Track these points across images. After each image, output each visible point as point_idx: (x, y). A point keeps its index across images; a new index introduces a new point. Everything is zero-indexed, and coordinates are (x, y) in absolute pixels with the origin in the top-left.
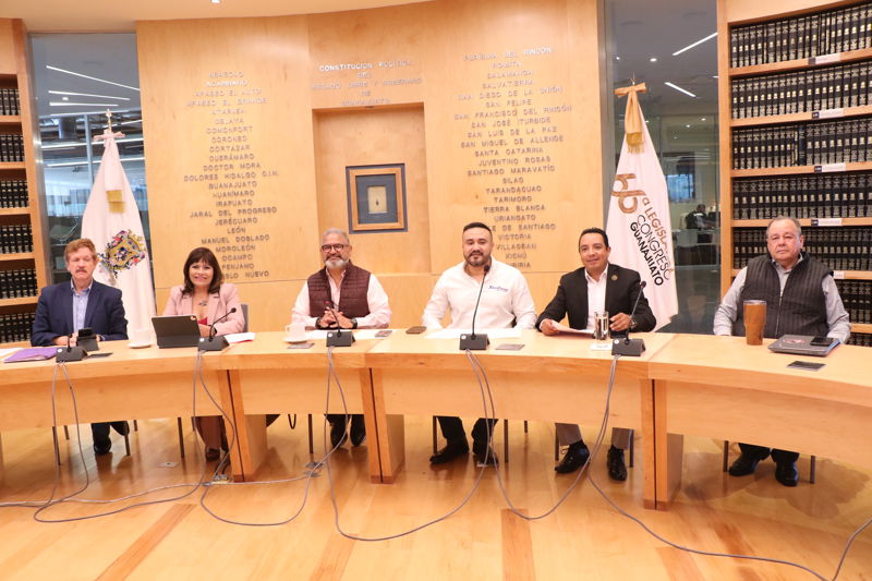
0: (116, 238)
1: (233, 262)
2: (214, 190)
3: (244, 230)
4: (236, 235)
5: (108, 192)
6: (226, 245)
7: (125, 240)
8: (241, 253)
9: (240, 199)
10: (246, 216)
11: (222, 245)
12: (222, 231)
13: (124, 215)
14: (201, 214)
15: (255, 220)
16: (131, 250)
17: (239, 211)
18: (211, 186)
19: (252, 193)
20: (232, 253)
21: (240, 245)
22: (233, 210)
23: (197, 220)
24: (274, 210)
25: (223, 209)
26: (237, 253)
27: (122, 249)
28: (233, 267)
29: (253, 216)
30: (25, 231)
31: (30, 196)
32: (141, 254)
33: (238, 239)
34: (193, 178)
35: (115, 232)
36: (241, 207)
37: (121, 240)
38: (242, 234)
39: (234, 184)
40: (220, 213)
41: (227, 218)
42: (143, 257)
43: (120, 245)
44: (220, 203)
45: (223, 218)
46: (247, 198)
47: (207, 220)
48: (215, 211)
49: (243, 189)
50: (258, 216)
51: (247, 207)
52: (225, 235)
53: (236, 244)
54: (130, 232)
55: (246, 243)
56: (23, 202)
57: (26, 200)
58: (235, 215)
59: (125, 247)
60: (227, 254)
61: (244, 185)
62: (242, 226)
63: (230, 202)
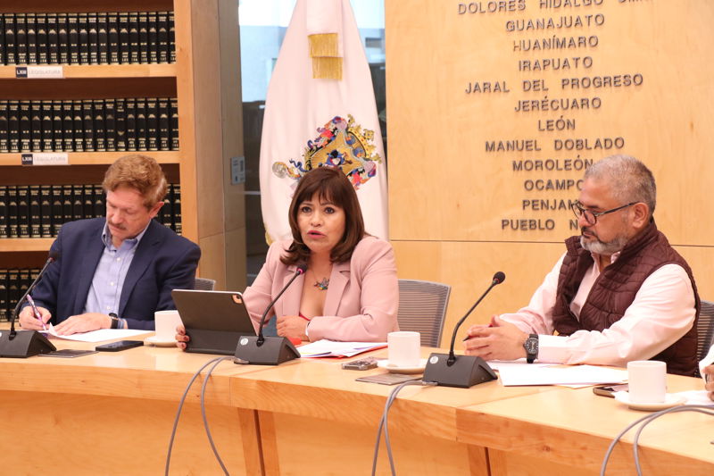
0: (324, 131)
1: (545, 195)
2: (516, 37)
3: (571, 125)
4: (556, 135)
5: (311, 36)
6: (533, 156)
7: (341, 135)
8: (562, 176)
9: (568, 54)
10: (578, 94)
11: (525, 156)
12: (527, 127)
13: (342, 84)
14: (486, 86)
15: (597, 103)
16: (351, 157)
17: (564, 83)
18: (510, 26)
19: (593, 42)
20: (544, 175)
21: (563, 156)
22: (552, 79)
23: (479, 100)
24: (635, 80)
25: (531, 76)
26: (556, 176)
27: (335, 154)
28: (545, 205)
29: (591, 93)
30: (163, 111)
31: (178, 43)
32: (368, 166)
33: (558, 145)
34: (476, 9)
35: (324, 120)
36: (570, 74)
37: (332, 135)
38: (567, 135)
39: (556, 21)
40: (527, 86)
41: (539, 97)
42: (373, 173)
43: (332, 147)
44: (525, 65)
45: (532, 96)
46: (582, 52)
47: (499, 99)
48: (515, 80)
49: (575, 33)
50: (605, 94)
51: (579, 73)
52: (533, 134)
53: (554, 156)
54: (351, 119)
55: (573, 155)
56: (163, 54)
57: (171, 48)
58: (555, 93)
59: (341, 150)
60: (535, 175)
61: (578, 21)
62: (569, 115)
63: (546, 63)
